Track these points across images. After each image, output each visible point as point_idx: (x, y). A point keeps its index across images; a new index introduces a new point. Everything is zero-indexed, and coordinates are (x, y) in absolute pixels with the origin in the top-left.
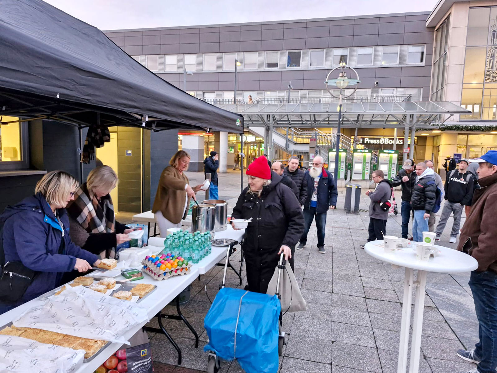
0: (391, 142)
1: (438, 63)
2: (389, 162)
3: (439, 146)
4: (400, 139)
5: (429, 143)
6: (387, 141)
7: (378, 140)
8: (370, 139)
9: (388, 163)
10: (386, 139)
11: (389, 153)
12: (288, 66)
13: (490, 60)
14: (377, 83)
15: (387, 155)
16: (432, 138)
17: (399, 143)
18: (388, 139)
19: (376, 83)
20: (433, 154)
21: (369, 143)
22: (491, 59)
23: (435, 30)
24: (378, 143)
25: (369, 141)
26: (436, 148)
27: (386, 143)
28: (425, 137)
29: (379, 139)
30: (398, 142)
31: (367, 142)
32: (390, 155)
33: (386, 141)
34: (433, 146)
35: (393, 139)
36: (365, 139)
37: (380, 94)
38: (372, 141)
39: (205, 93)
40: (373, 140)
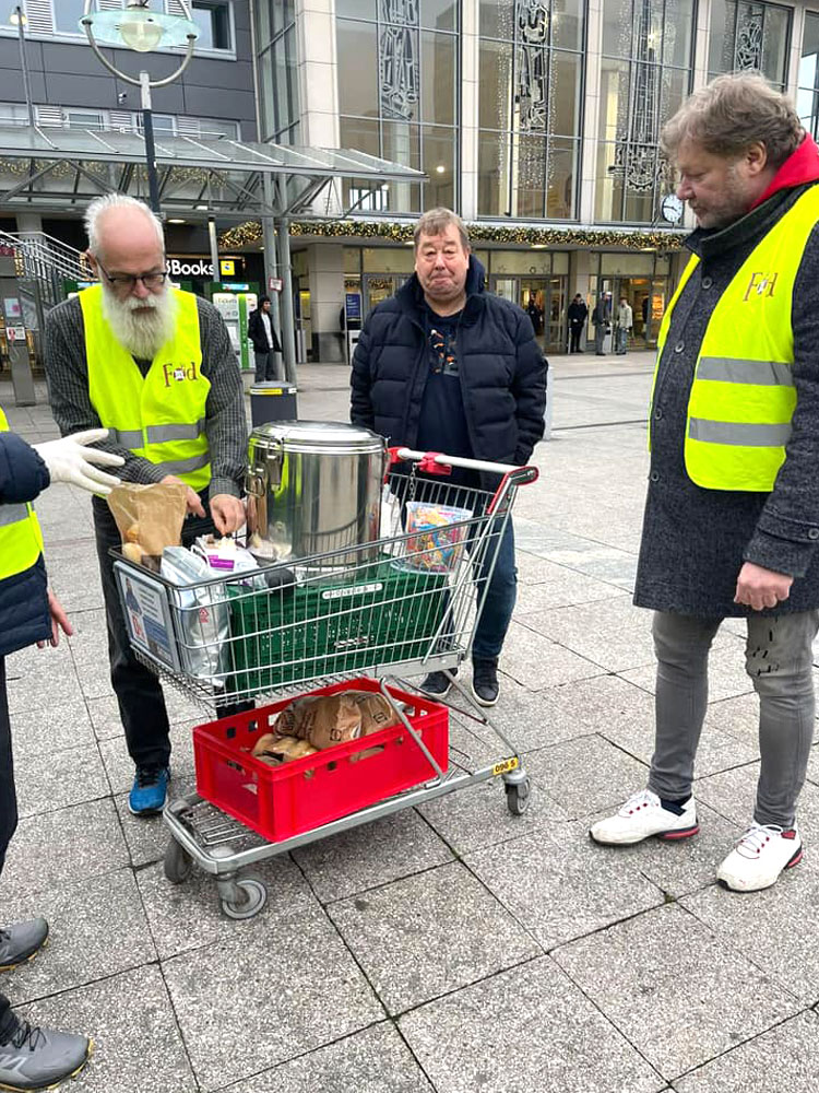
0: (187, 269)
1: (268, 56)
2: (238, 317)
6: (178, 267)
9: (236, 321)
10: (173, 261)
11: (235, 292)
13: (387, 62)
14: (124, 96)
15: (230, 296)
18: (178, 262)
22: (389, 58)
32: (239, 295)
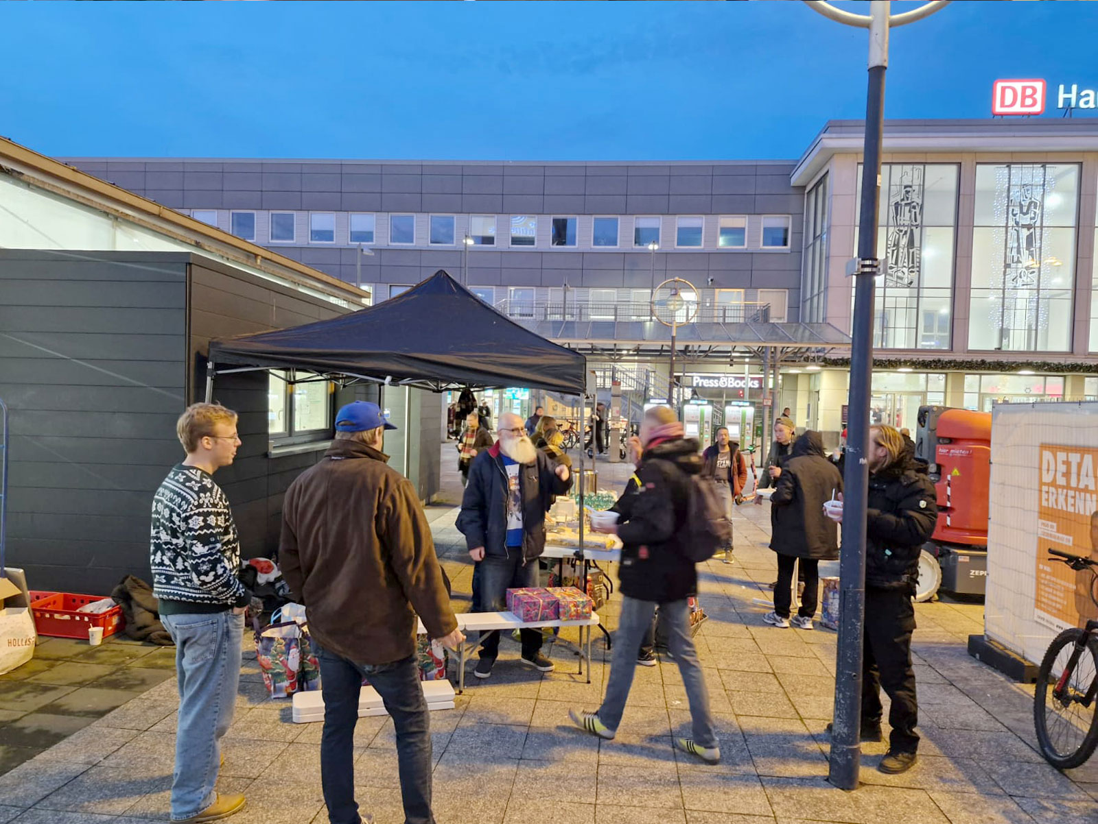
0: (738, 384)
1: (811, 248)
2: (740, 421)
3: (818, 392)
4: (753, 379)
5: (802, 384)
6: (732, 382)
7: (716, 381)
8: (701, 377)
9: (739, 423)
10: (730, 379)
11: (739, 406)
12: (553, 243)
14: (712, 280)
16: (807, 376)
17: (752, 386)
18: (733, 379)
19: (709, 280)
20: (809, 405)
21: (700, 385)
22: (895, 248)
23: (806, 191)
24: (717, 386)
25: (700, 382)
26: (814, 394)
27: (729, 386)
28: (796, 376)
29: (718, 378)
30: (750, 385)
31: (698, 384)
33: (729, 382)
34: (810, 392)
35: (743, 378)
36: (695, 378)
37: (717, 299)
38: (707, 383)
39: (393, 288)
40: (707, 380)
